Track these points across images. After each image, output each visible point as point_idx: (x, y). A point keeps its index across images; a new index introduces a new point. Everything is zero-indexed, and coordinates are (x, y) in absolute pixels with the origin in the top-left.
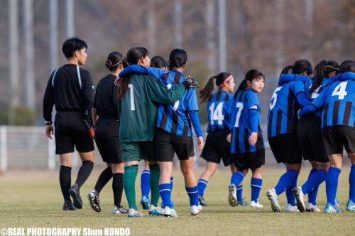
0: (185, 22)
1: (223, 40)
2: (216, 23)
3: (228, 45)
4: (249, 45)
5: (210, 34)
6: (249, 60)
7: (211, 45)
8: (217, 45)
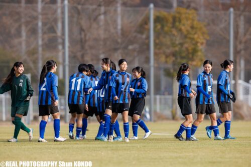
0: (44, 33)
1: (67, 44)
2: (63, 34)
3: (69, 47)
4: (83, 47)
5: (60, 40)
6: (83, 56)
7: (60, 47)
8: (64, 47)
